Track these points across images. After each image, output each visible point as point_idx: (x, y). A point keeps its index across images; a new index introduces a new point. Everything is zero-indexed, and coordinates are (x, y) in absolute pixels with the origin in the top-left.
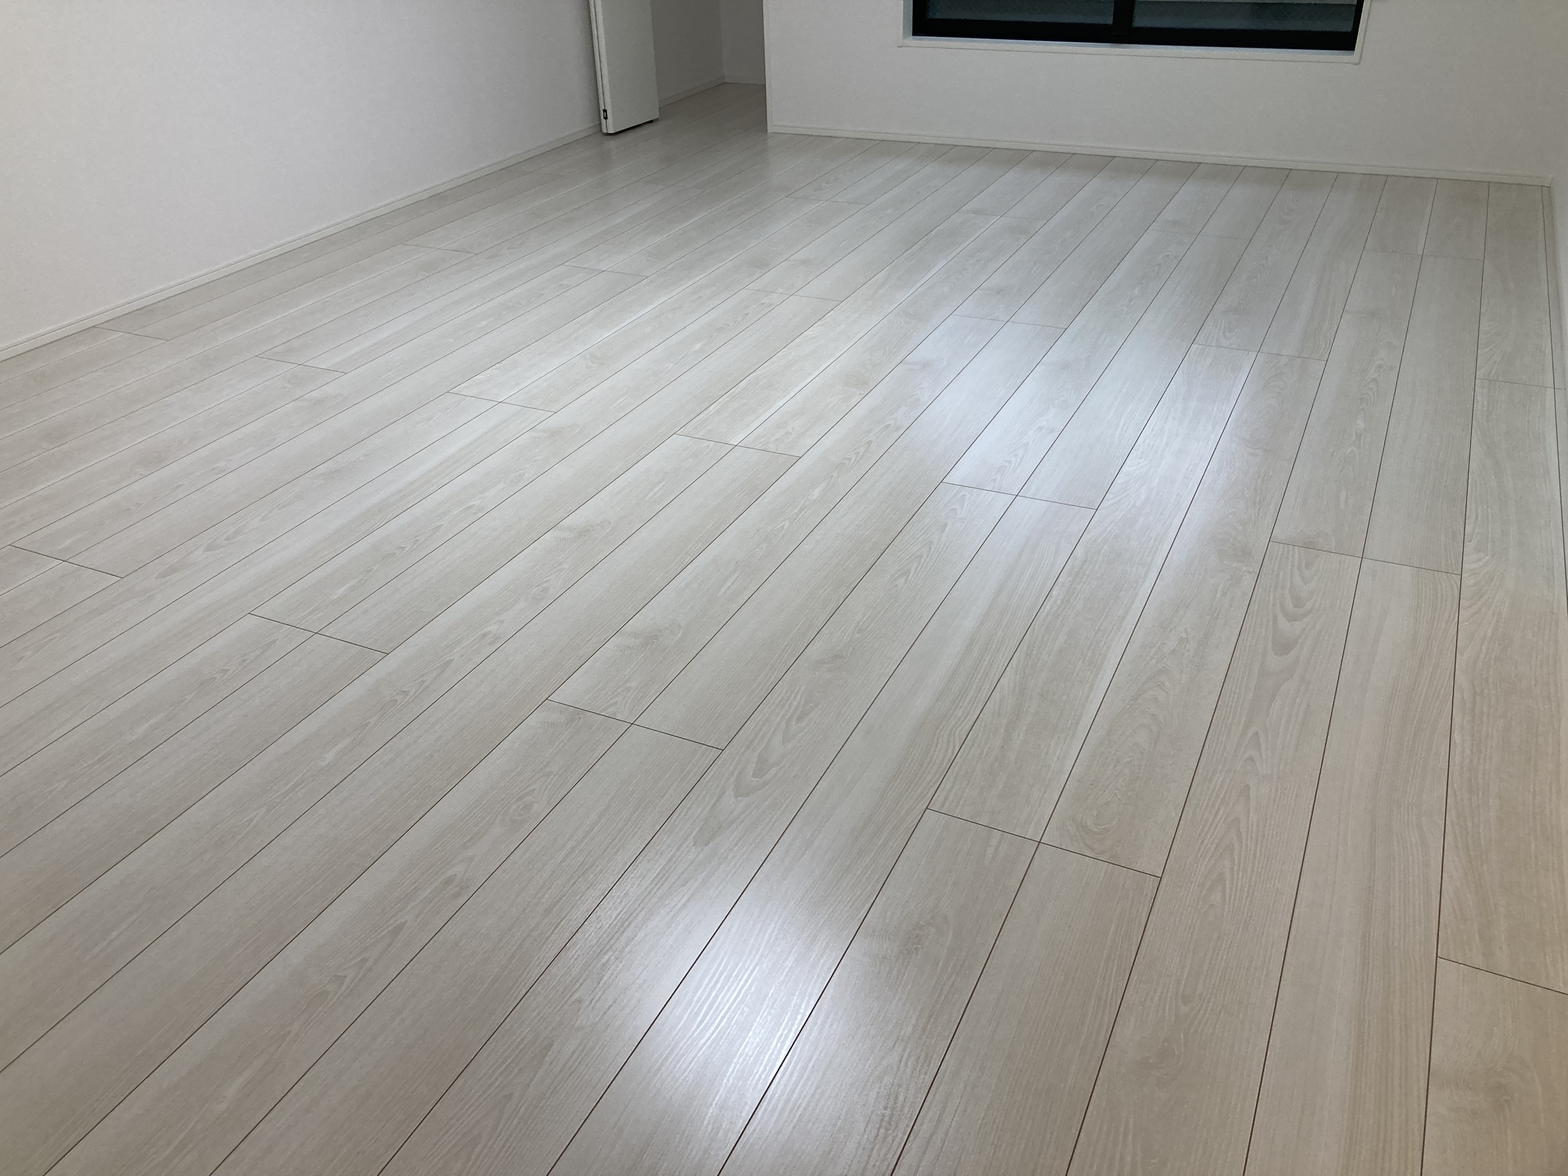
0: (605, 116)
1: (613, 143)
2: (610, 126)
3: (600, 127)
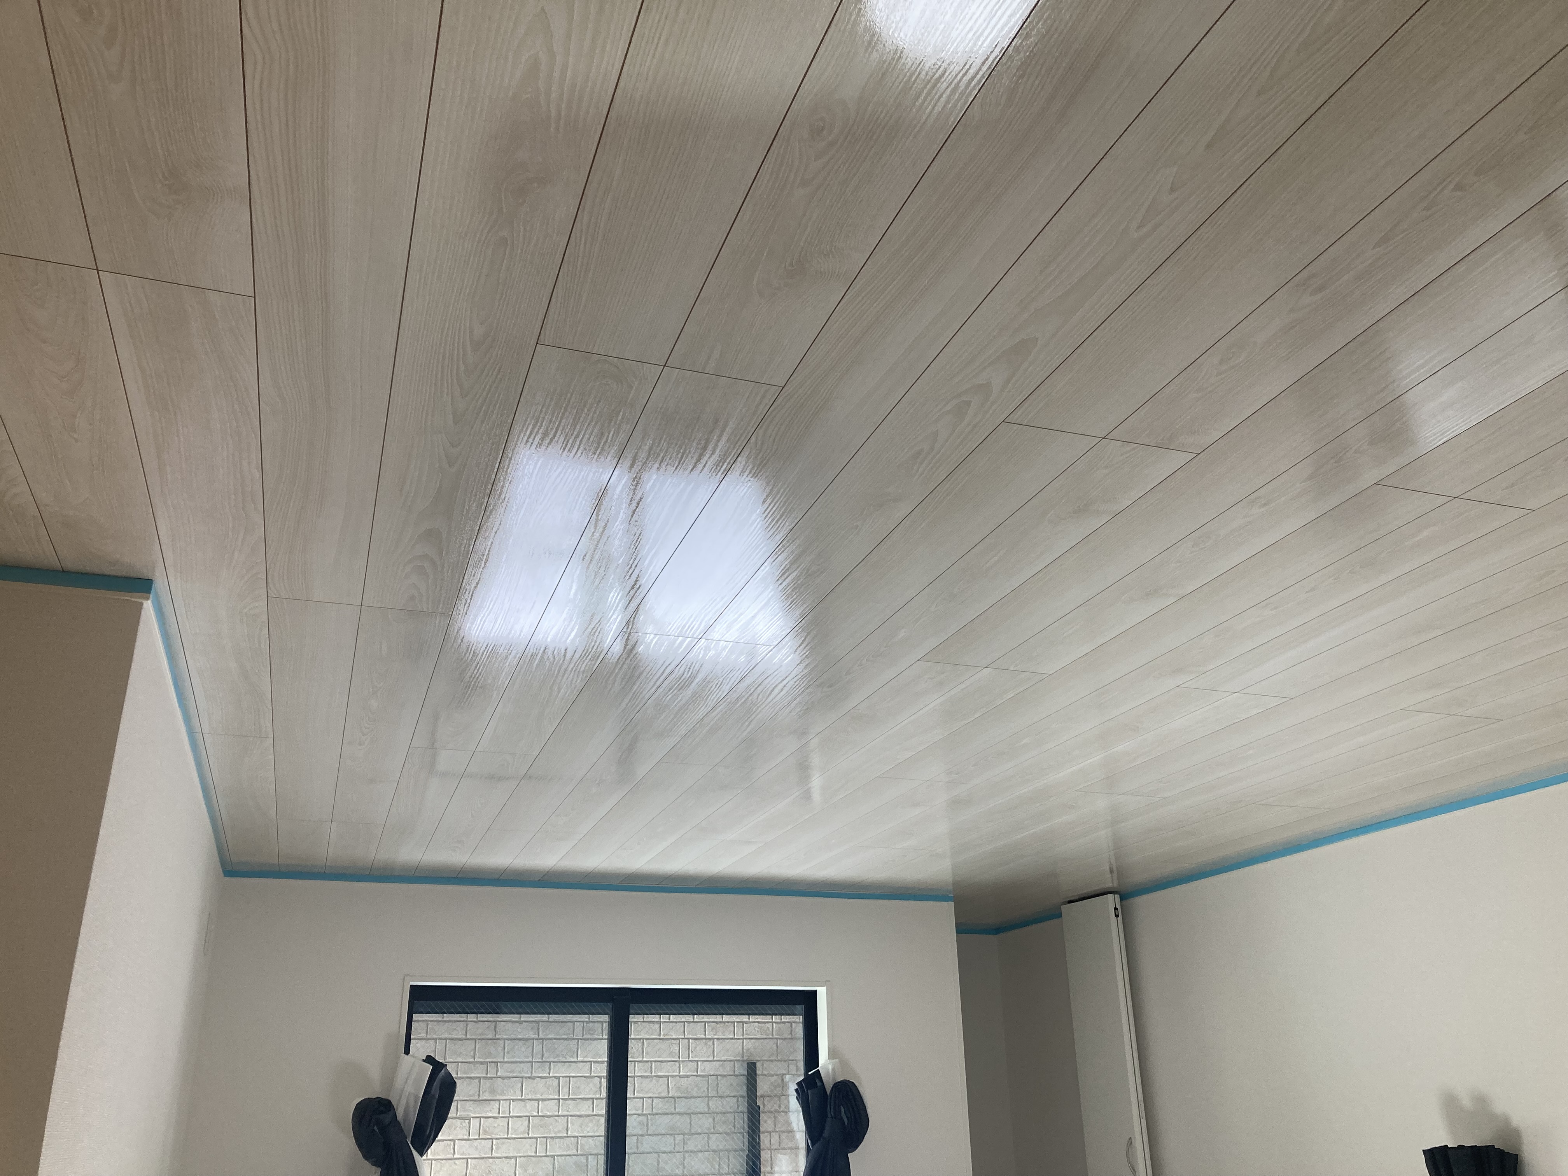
0: (1116, 911)
1: (1109, 884)
2: (1111, 900)
3: (1122, 899)
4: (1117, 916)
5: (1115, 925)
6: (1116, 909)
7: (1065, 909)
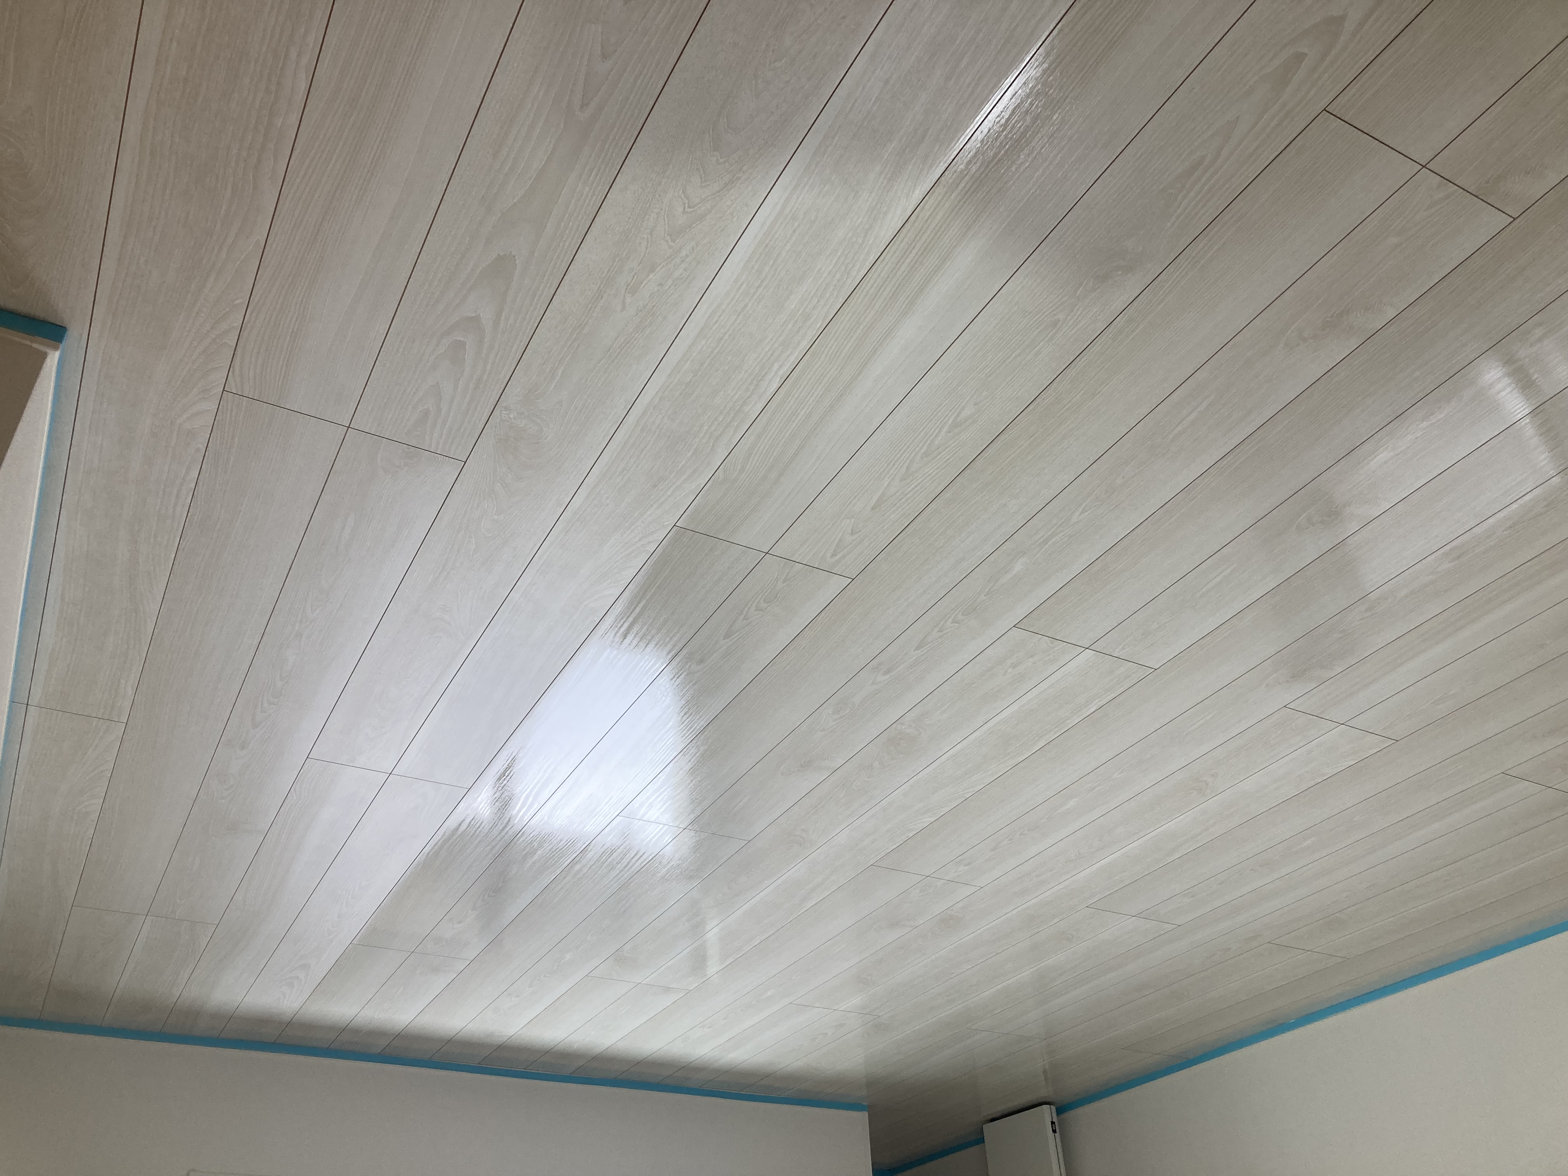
0: (1053, 1125)
1: (1044, 1093)
2: (1047, 1113)
3: (1061, 1110)
4: (1054, 1131)
5: (1052, 1141)
6: (1053, 1123)
7: (988, 1129)
